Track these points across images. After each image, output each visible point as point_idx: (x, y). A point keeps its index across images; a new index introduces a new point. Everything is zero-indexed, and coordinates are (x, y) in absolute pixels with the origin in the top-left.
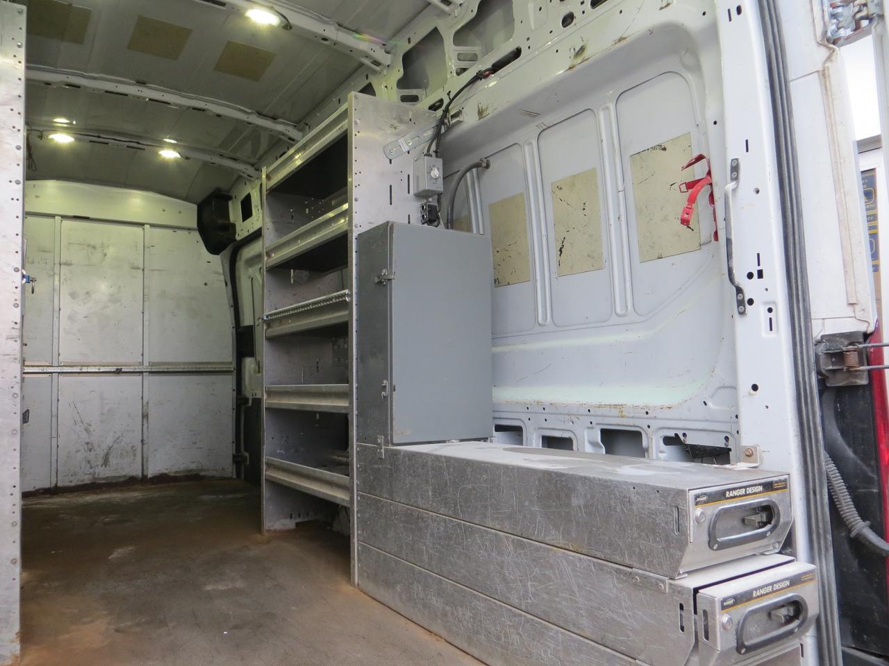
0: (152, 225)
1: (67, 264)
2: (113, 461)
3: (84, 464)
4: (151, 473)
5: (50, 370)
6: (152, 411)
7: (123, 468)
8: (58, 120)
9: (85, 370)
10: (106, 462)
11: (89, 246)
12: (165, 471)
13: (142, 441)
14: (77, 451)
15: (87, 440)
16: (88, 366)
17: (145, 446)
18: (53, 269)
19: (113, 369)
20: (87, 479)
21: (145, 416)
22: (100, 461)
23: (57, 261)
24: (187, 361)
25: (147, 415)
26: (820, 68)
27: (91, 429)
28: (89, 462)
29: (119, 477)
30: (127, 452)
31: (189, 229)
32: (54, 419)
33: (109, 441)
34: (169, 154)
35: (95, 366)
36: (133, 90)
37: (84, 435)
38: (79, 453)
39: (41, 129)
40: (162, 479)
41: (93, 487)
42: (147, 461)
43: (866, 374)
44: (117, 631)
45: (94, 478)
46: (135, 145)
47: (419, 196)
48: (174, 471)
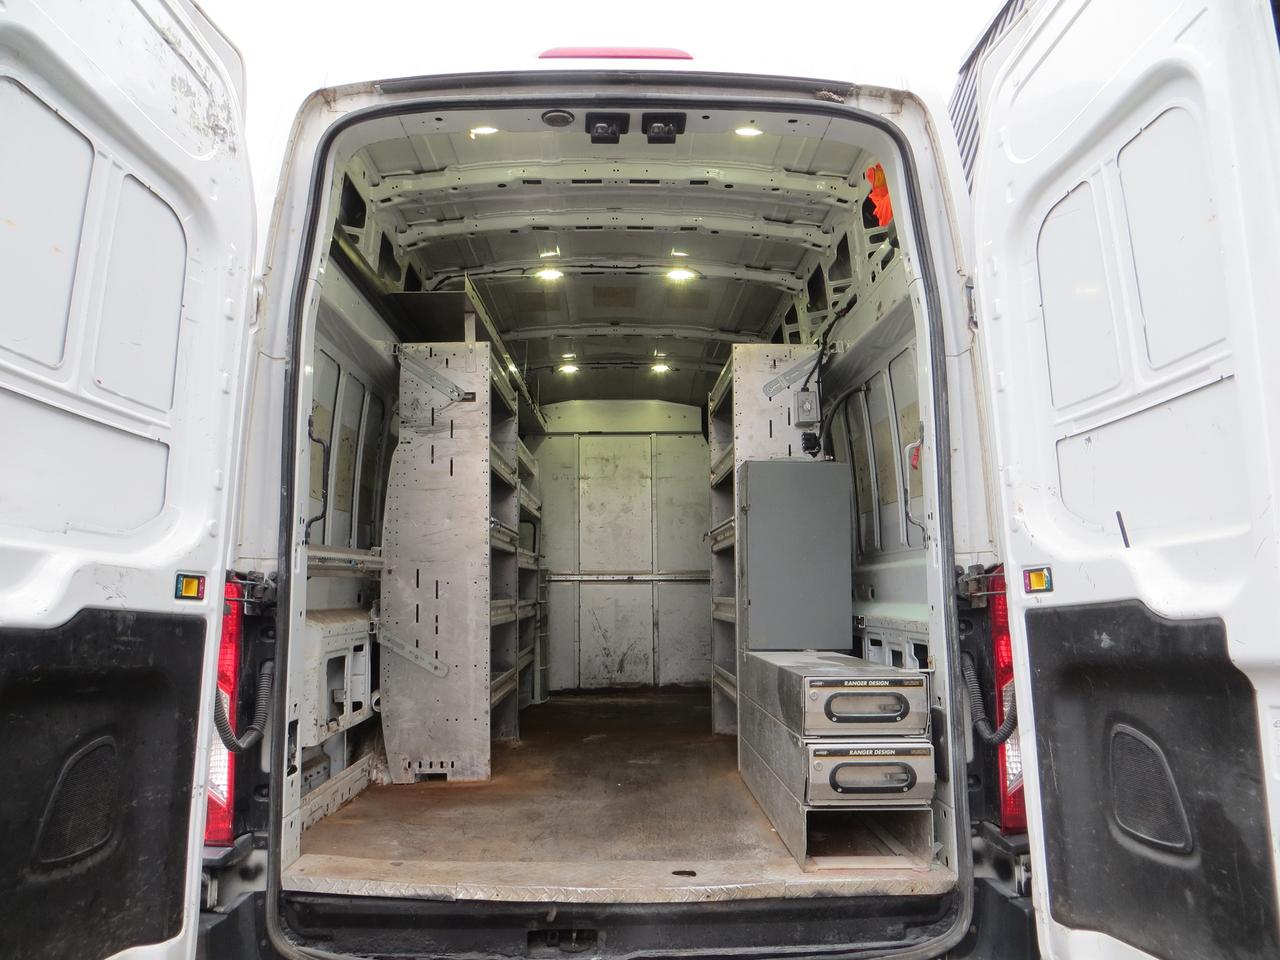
0: (658, 433)
1: (584, 478)
2: (628, 668)
3: (602, 668)
4: (663, 680)
5: (572, 578)
6: (662, 620)
7: (636, 676)
8: (566, 356)
9: (601, 578)
10: (621, 668)
11: (602, 459)
12: (676, 681)
13: (654, 649)
14: (597, 656)
15: (605, 646)
16: (603, 574)
17: (656, 655)
18: (573, 484)
19: (626, 577)
20: (605, 683)
21: (656, 624)
22: (616, 667)
23: (576, 476)
24: (694, 569)
25: (658, 624)
26: (969, 347)
27: (608, 635)
28: (606, 667)
29: (632, 684)
30: (640, 659)
31: (694, 433)
32: (577, 624)
33: (624, 648)
34: (660, 369)
35: (610, 574)
36: (609, 331)
37: (602, 639)
38: (598, 658)
39: (552, 365)
40: (672, 689)
41: (611, 690)
42: (658, 669)
43: (985, 598)
44: (555, 775)
45: (611, 683)
46: (629, 365)
47: (799, 425)
48: (684, 681)
